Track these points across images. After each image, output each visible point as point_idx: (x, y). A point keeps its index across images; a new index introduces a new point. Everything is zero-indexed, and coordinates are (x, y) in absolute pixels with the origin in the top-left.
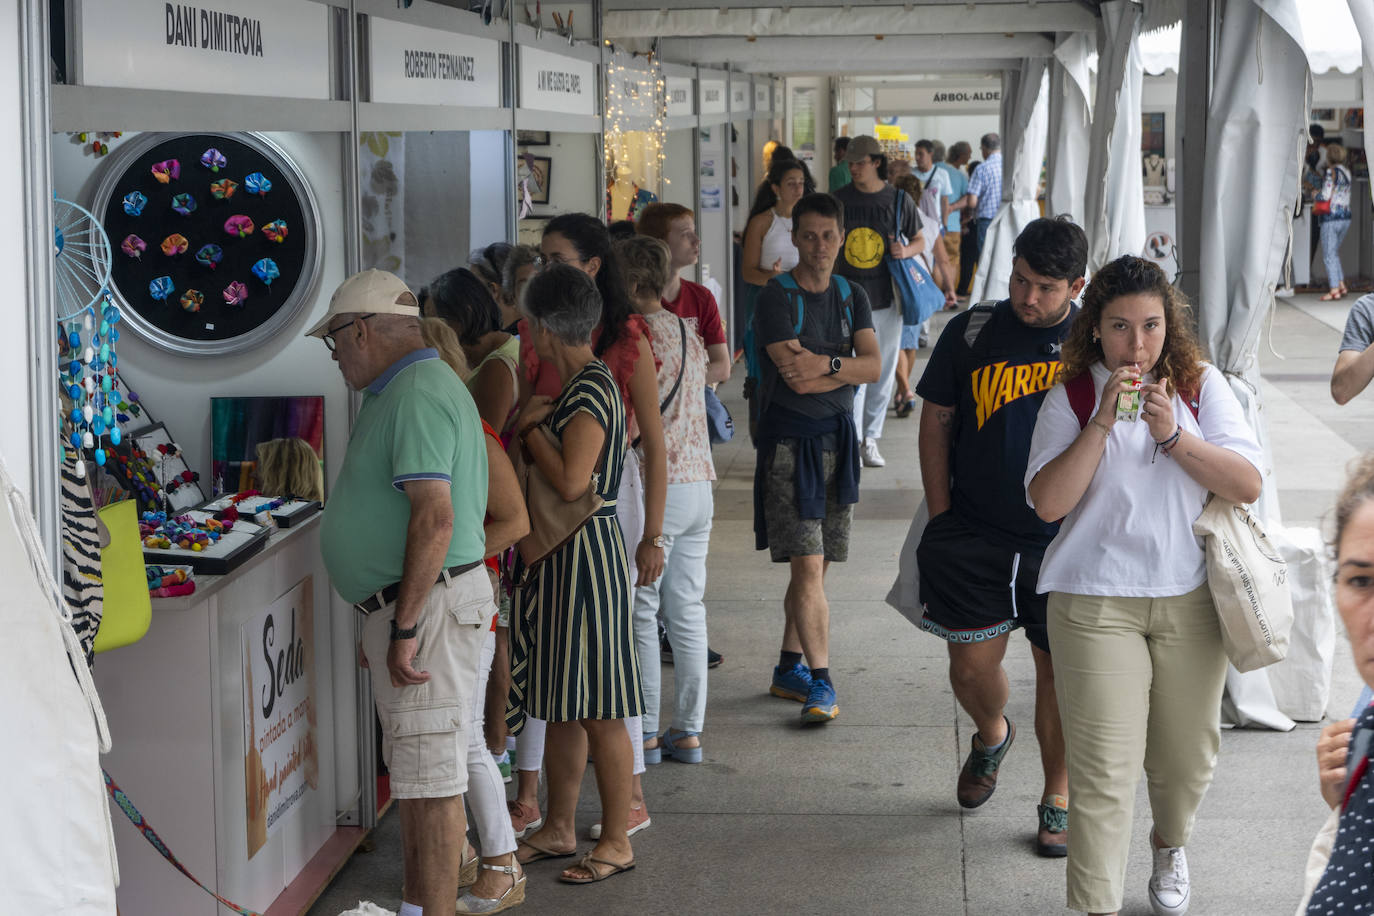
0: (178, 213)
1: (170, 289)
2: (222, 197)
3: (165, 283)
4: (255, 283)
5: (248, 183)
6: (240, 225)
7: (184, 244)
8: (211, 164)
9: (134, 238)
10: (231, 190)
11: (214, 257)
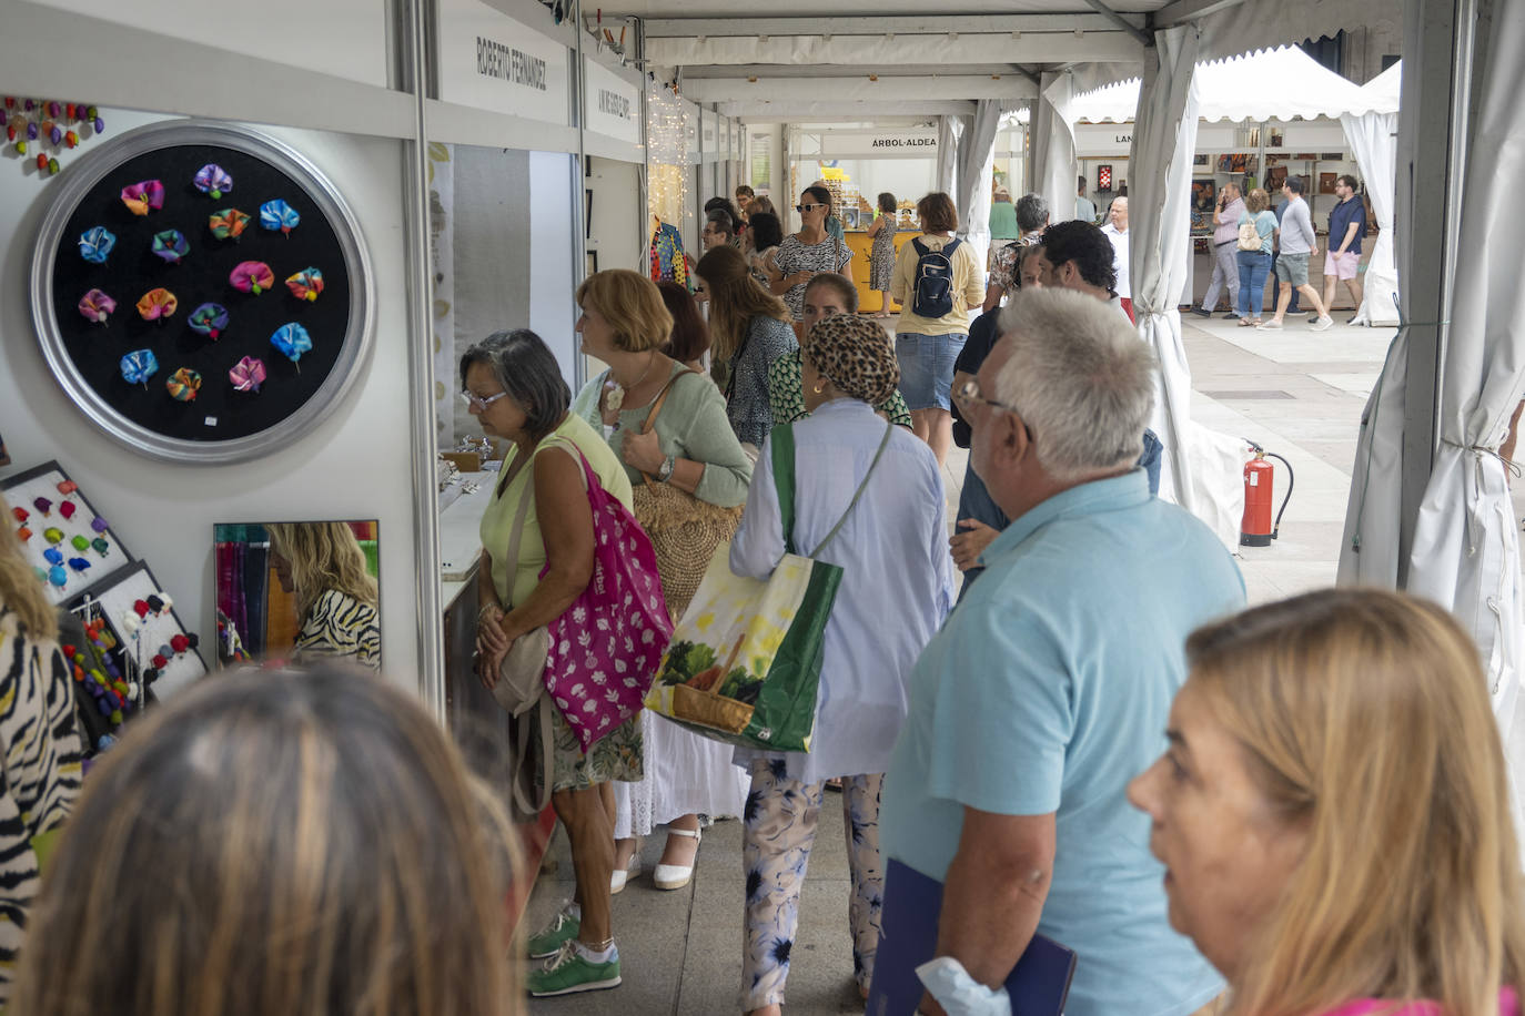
0: (162, 259)
1: (151, 367)
2: (226, 235)
3: (143, 359)
4: (276, 360)
5: (266, 215)
6: (253, 276)
7: (171, 302)
8: (210, 187)
9: (97, 295)
10: (240, 224)
11: (214, 323)
